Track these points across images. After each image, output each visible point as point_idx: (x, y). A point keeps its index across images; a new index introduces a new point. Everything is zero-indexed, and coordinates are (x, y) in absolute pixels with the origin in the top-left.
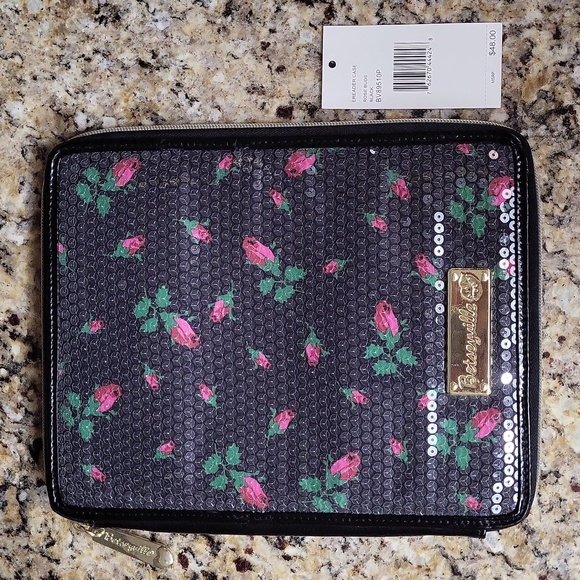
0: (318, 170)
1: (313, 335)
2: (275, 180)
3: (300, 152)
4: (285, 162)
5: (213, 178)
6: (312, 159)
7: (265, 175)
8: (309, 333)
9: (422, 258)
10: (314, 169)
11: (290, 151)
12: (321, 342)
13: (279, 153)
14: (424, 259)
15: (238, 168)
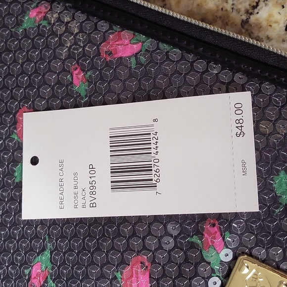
0: (138, 63)
1: (47, 253)
2: (84, 55)
3: (127, 34)
4: (104, 39)
5: (19, 24)
6: (136, 48)
7: (76, 43)
8: (44, 249)
9: (214, 225)
10: (133, 60)
11: (117, 28)
12: (53, 268)
13: (103, 26)
14: (216, 229)
15: (49, 23)
